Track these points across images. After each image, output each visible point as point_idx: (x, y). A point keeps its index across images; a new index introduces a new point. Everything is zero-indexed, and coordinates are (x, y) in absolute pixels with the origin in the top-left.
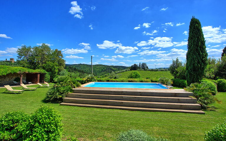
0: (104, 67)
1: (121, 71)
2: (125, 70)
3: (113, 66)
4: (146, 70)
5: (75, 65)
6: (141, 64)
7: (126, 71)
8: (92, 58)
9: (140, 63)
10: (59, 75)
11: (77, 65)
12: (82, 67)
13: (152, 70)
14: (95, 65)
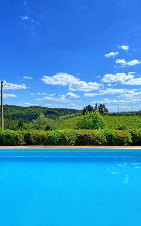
0: (43, 110)
1: (68, 116)
2: (74, 115)
3: (57, 109)
4: (105, 114)
6: (98, 106)
7: (76, 116)
9: (96, 105)
12: (9, 110)
13: (114, 114)
14: (29, 107)
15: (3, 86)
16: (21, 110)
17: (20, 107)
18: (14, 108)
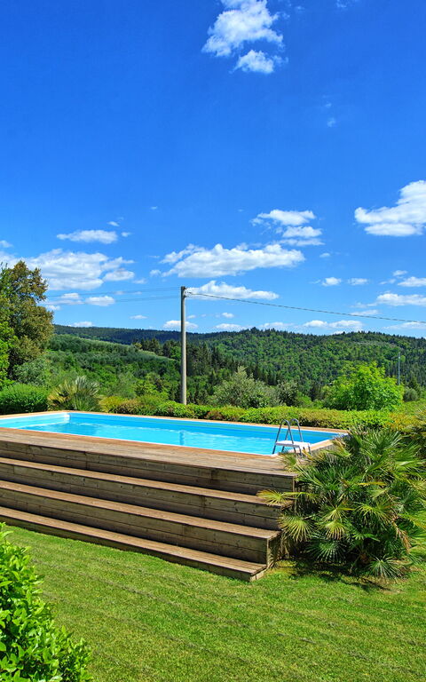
5: (225, 334)
8: (183, 297)
10: (15, 378)
11: (233, 334)
14: (336, 337)
15: (185, 296)
16: (304, 348)
17: (302, 335)
18: (279, 340)
